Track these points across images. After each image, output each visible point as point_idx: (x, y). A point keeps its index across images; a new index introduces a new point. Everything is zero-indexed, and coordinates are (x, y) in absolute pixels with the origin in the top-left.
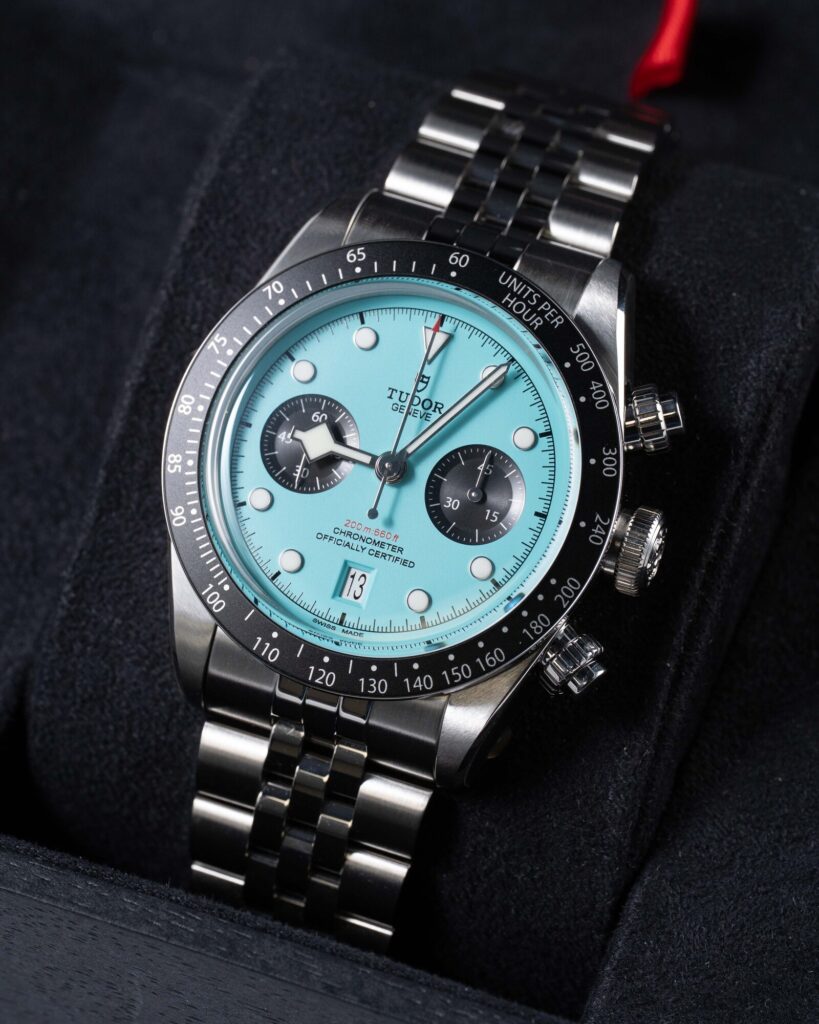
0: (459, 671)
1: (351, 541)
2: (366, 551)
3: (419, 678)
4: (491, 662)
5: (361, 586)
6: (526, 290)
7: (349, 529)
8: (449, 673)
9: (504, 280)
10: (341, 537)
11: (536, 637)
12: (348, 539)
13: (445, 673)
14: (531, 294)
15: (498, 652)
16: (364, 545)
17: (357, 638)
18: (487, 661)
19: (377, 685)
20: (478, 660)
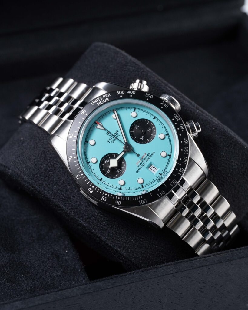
0: (186, 150)
1: (142, 165)
2: (146, 162)
3: (184, 160)
4: (187, 142)
5: (153, 168)
6: (98, 99)
7: (138, 164)
8: (185, 152)
9: (93, 103)
10: (140, 167)
11: (185, 129)
12: (141, 166)
13: (185, 153)
14: (99, 99)
15: (185, 139)
16: (144, 162)
17: (167, 172)
18: (186, 142)
19: (181, 171)
20: (185, 144)
